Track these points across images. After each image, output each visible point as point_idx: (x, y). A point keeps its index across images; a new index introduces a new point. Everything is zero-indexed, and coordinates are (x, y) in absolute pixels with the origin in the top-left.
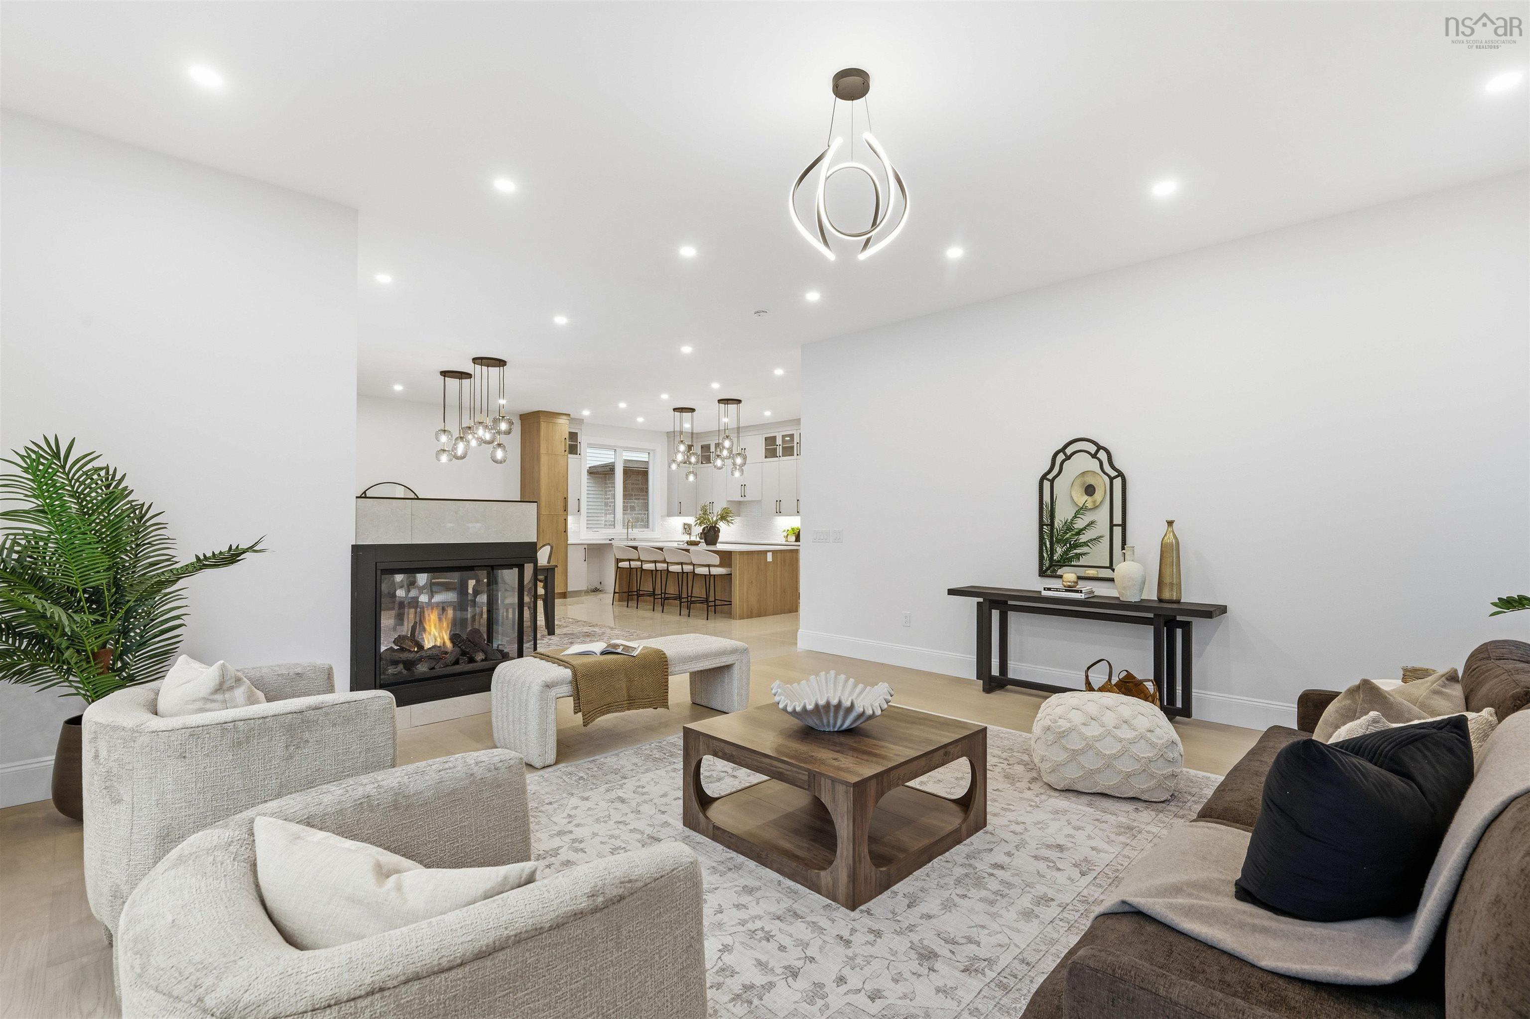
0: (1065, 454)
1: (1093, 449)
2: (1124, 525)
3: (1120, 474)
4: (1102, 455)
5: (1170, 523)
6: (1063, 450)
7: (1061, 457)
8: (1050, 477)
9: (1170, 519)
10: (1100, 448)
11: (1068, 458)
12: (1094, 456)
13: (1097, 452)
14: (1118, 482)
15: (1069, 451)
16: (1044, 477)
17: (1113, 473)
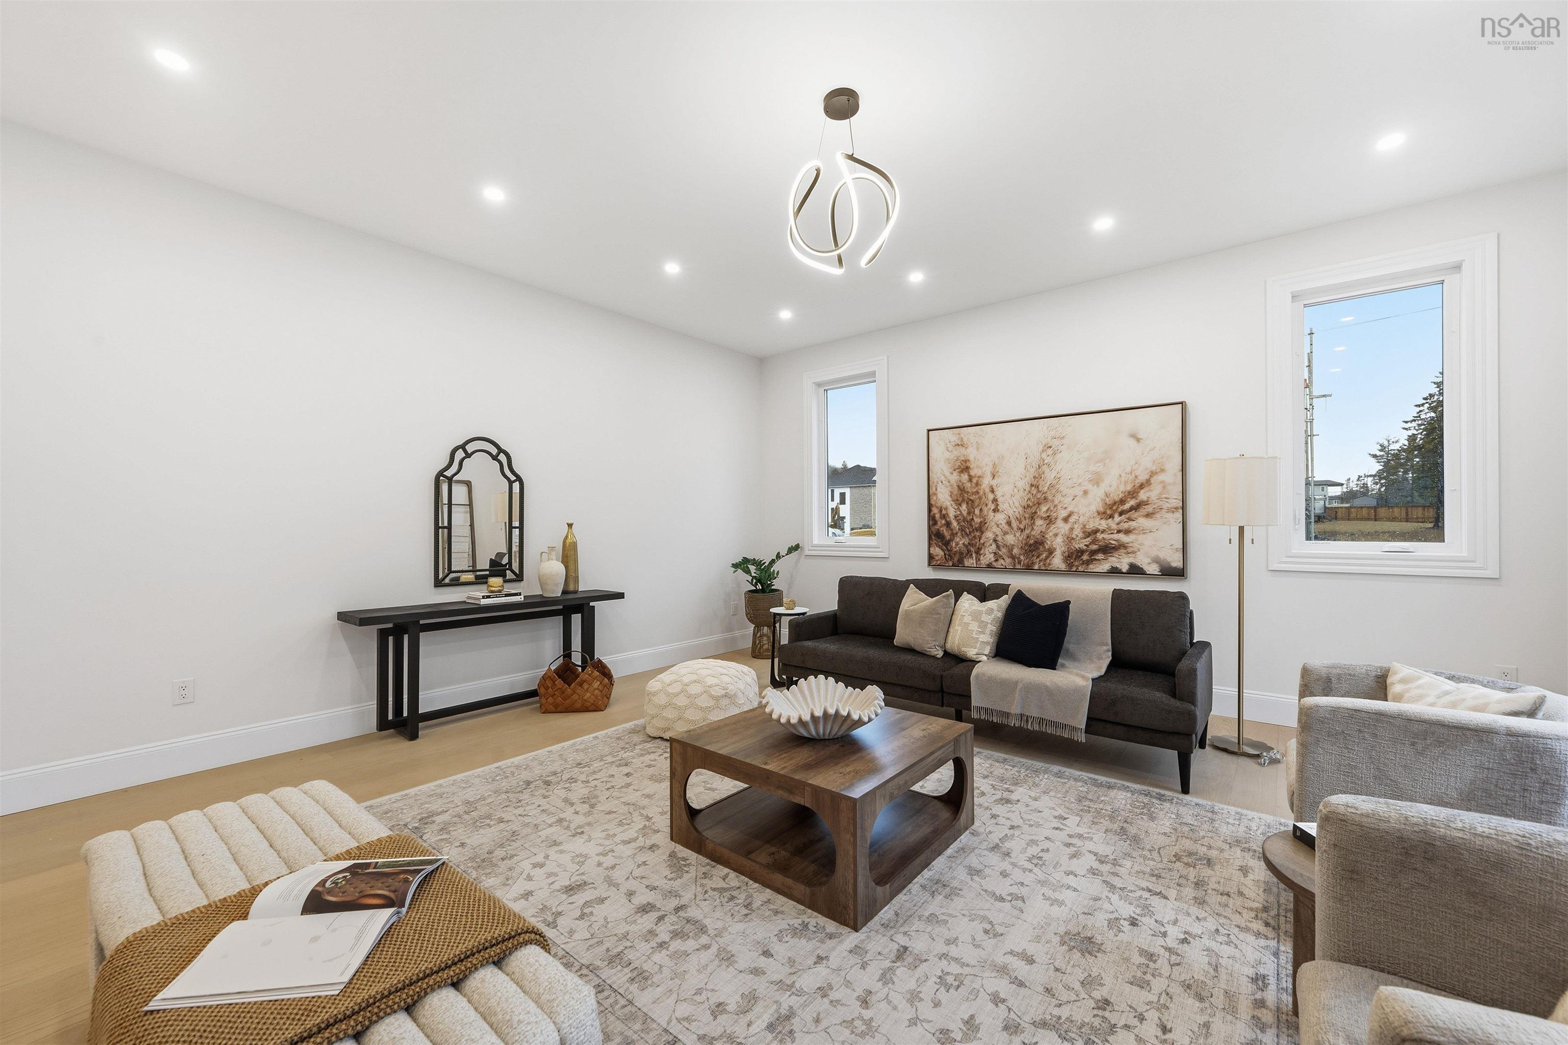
0: (465, 451)
1: (494, 451)
2: (521, 528)
3: (519, 479)
4: (502, 457)
5: (570, 525)
6: (463, 447)
7: (460, 454)
8: (448, 473)
9: (570, 522)
10: (500, 450)
11: (468, 455)
12: (495, 458)
13: (498, 454)
14: (516, 486)
15: (470, 448)
16: (441, 474)
17: (513, 478)
